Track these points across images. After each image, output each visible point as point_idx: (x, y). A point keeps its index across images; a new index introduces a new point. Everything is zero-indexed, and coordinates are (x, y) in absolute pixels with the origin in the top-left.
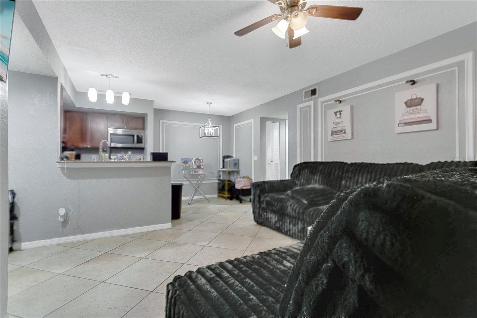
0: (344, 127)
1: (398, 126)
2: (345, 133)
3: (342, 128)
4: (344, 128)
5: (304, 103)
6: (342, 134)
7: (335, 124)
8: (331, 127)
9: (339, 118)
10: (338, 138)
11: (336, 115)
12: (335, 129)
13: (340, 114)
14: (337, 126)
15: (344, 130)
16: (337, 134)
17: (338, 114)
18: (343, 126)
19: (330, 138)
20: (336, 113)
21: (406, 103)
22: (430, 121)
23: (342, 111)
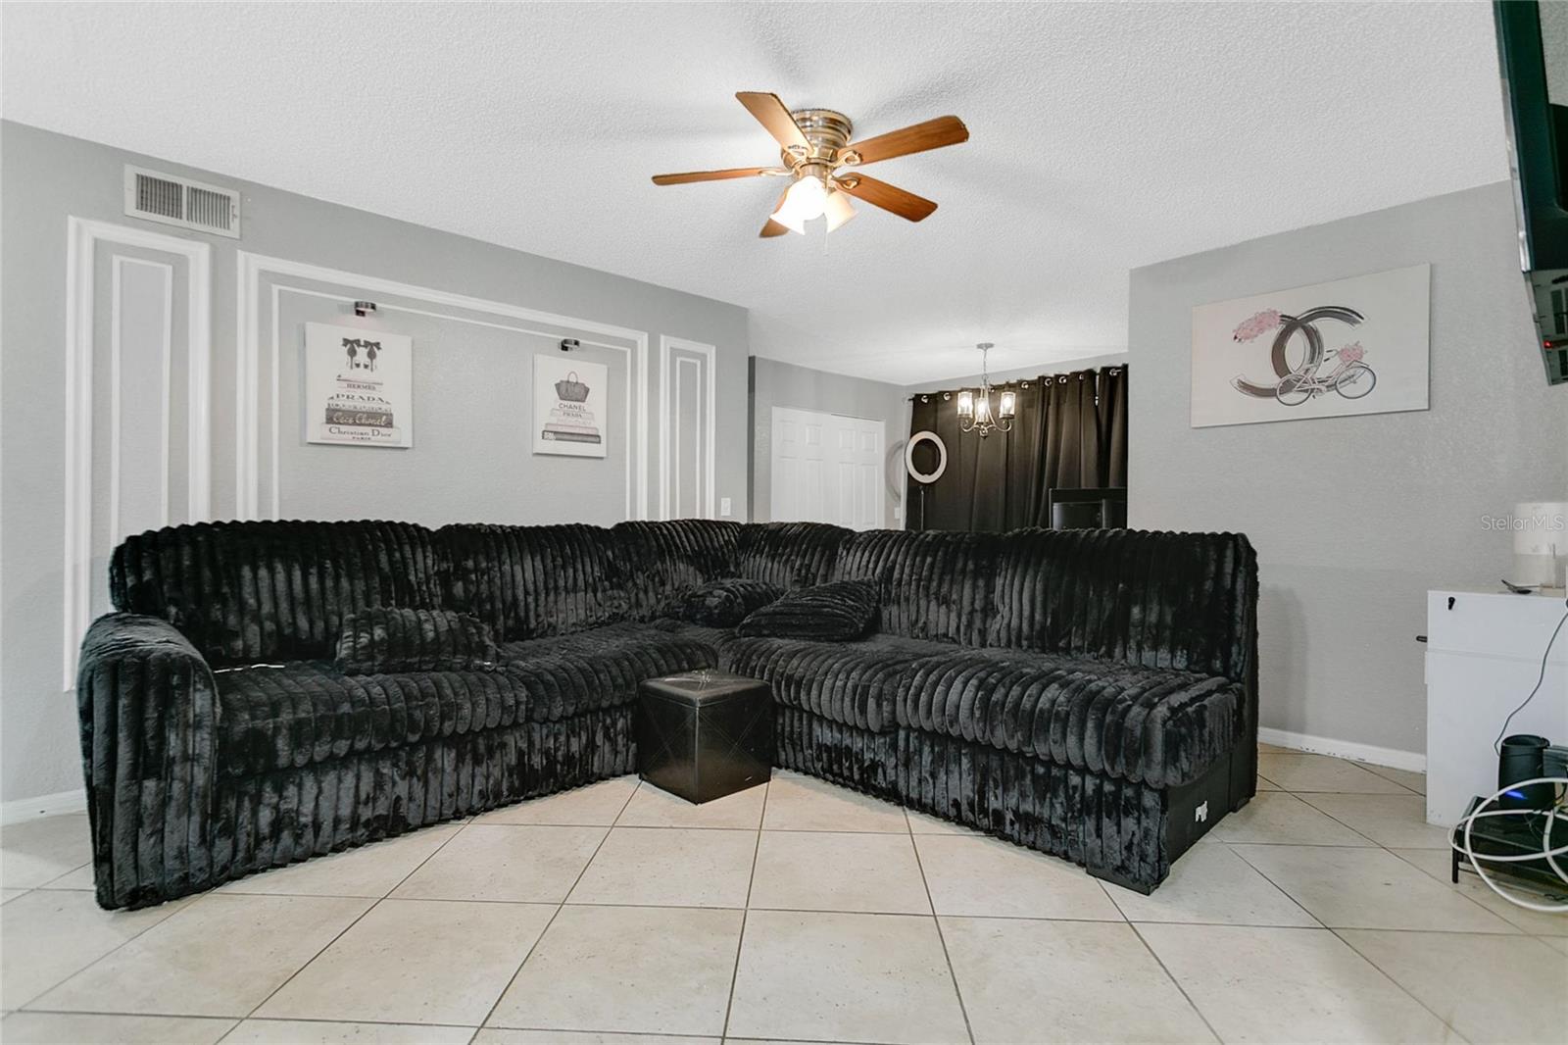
0: (387, 403)
1: (543, 438)
2: (389, 424)
3: (379, 406)
4: (384, 407)
5: (126, 224)
6: (376, 426)
7: (345, 384)
8: (323, 390)
9: (366, 366)
10: (360, 436)
11: (352, 353)
12: (345, 404)
13: (372, 355)
14: (357, 393)
15: (386, 415)
16: (354, 424)
17: (362, 353)
18: (380, 399)
19: (318, 430)
20: (351, 345)
21: (558, 386)
22: (595, 438)
23: (377, 345)
